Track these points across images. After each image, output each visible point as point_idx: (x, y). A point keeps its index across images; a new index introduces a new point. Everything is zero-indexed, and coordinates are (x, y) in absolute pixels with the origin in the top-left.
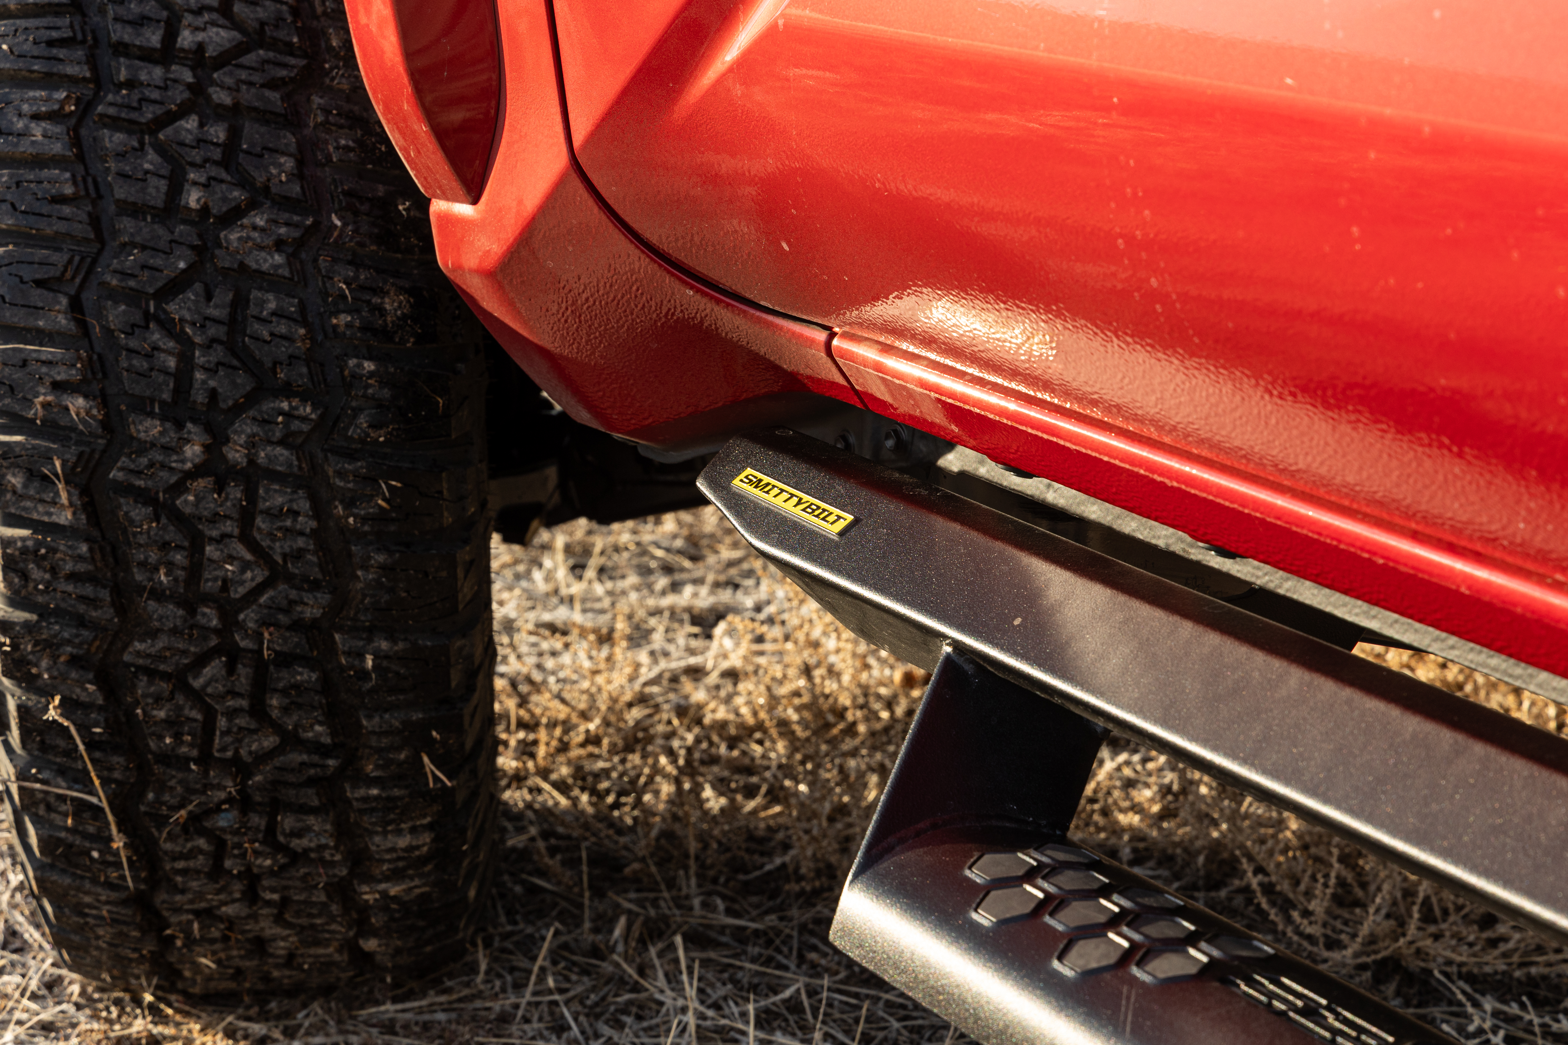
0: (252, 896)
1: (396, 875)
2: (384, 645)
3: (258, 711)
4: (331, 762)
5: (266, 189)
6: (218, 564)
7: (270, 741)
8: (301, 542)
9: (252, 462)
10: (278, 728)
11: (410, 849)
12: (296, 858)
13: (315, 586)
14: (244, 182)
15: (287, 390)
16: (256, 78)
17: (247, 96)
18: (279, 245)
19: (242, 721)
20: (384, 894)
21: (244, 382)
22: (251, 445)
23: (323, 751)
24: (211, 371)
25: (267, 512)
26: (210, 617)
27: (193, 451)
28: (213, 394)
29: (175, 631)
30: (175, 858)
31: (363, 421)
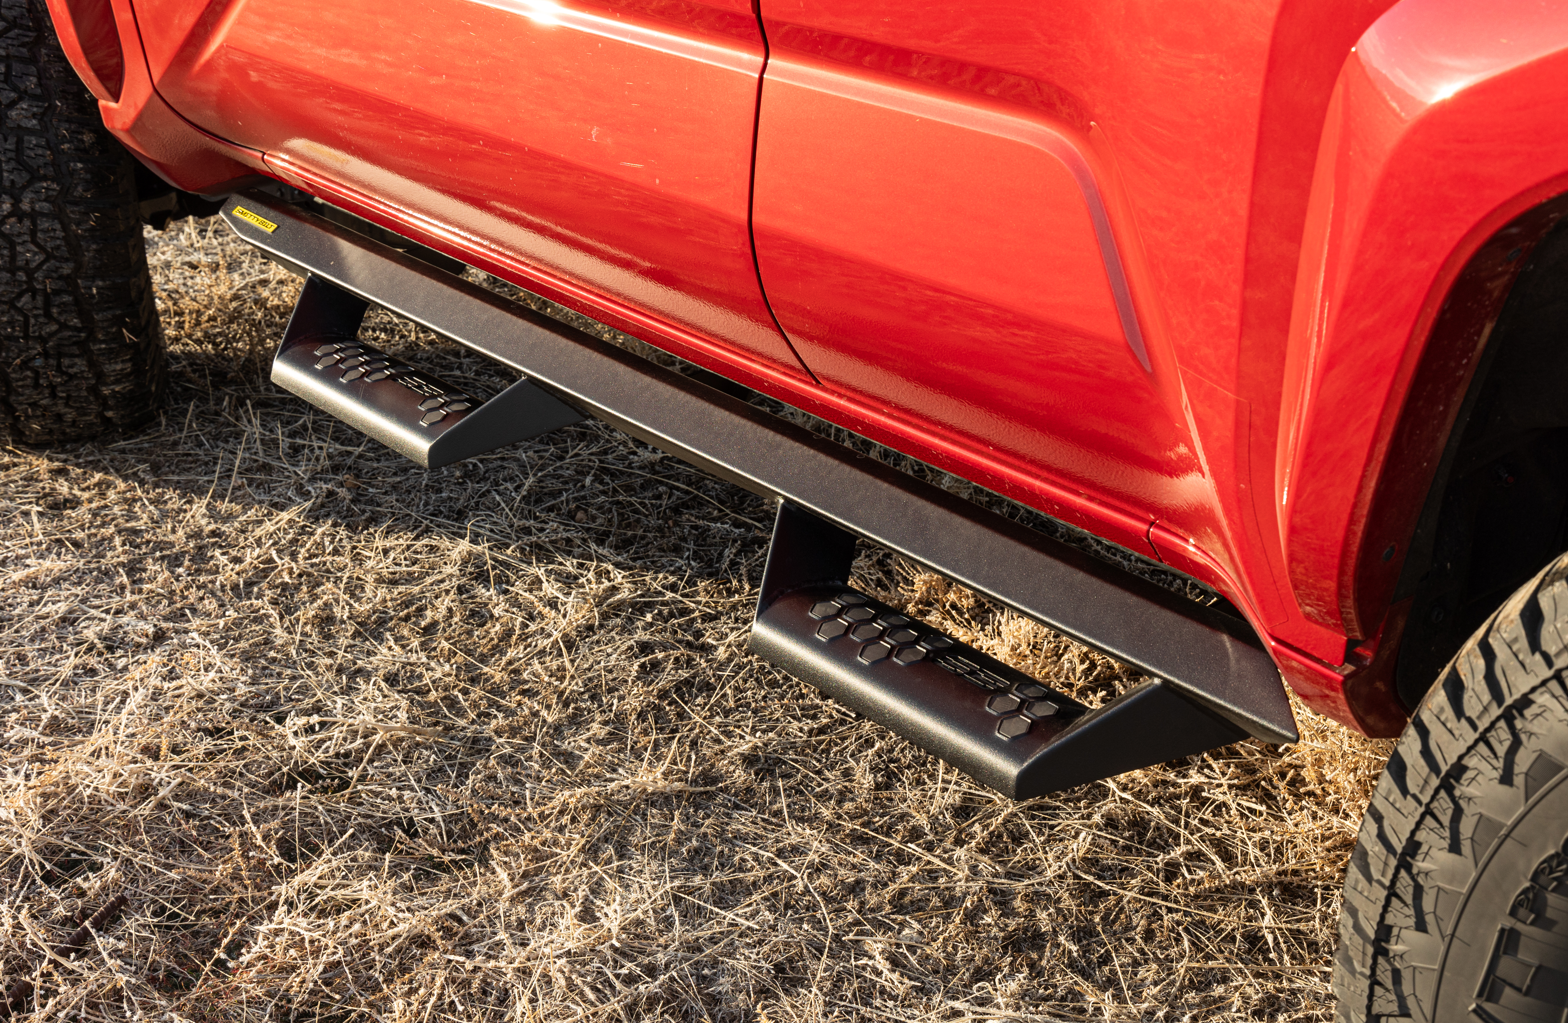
0: (53, 395)
1: (117, 382)
2: (100, 283)
3: (48, 315)
4: (83, 335)
5: (26, 92)
6: (23, 254)
7: (54, 327)
8: (58, 242)
9: (33, 209)
10: (57, 321)
11: (122, 370)
12: (71, 377)
13: (67, 260)
14: (15, 89)
15: (45, 178)
16: (15, 42)
17: (12, 51)
18: (34, 116)
19: (41, 320)
20: (113, 390)
21: (26, 176)
22: (32, 202)
23: (79, 330)
24: (11, 172)
25: (42, 231)
26: (22, 276)
27: (7, 207)
28: (13, 182)
29: (7, 283)
30: (18, 380)
31: (80, 189)
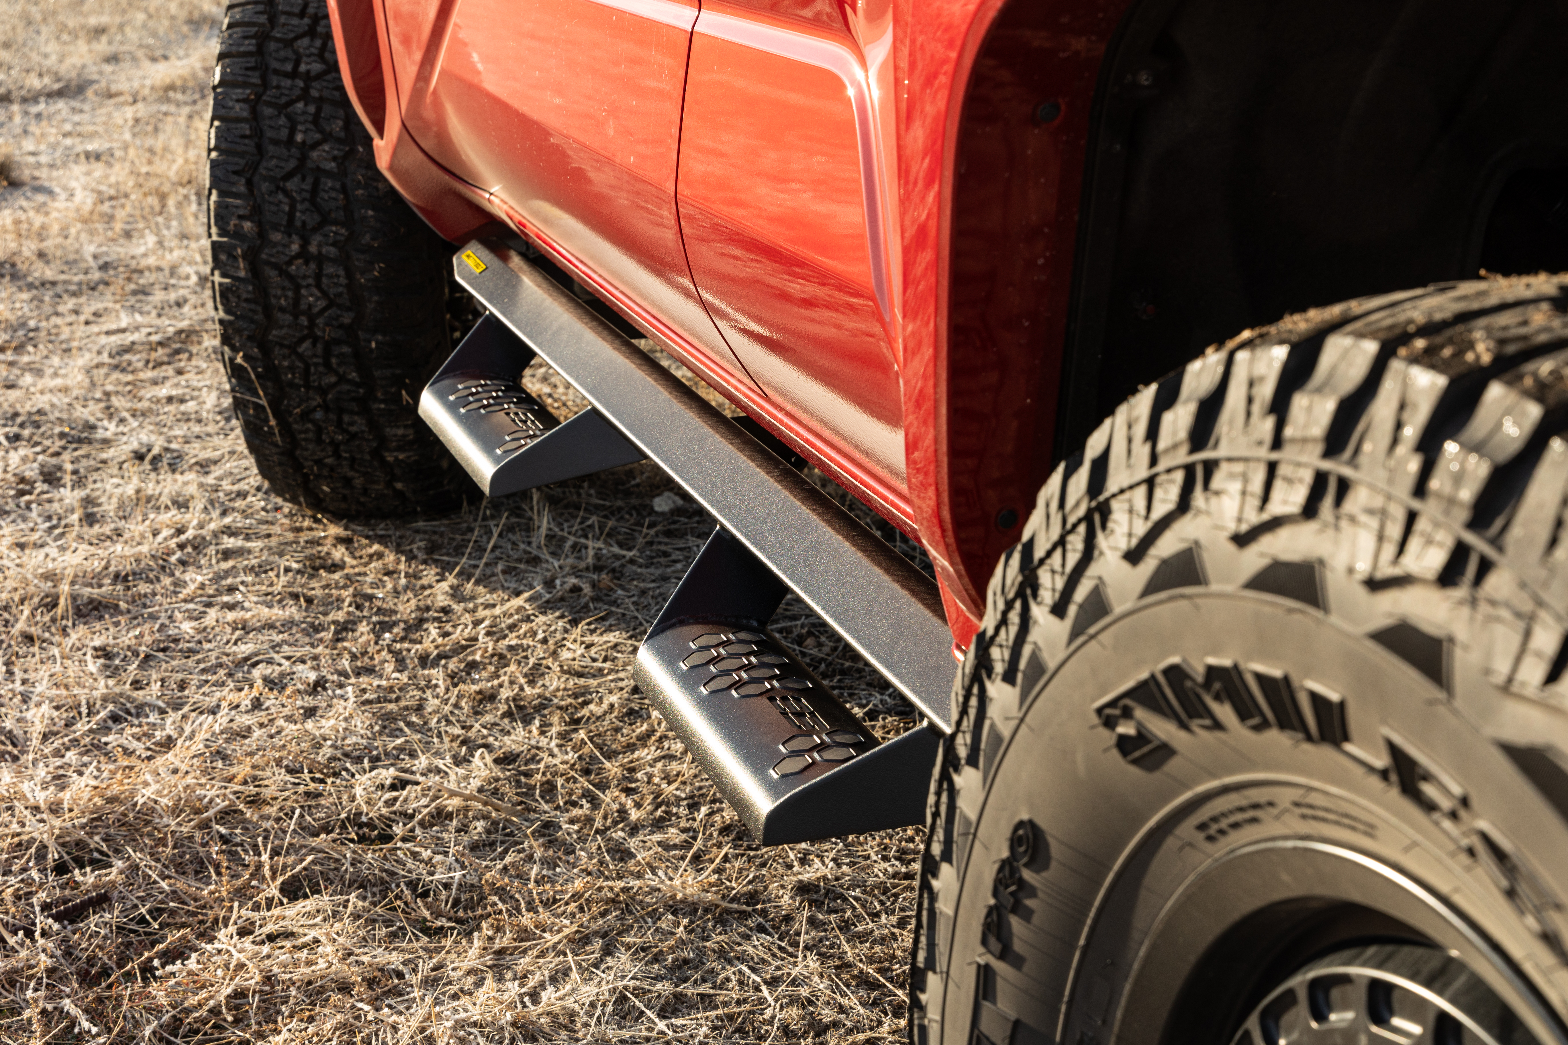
0: (337, 454)
1: (399, 449)
2: (380, 337)
3: (327, 364)
4: (361, 391)
5: (330, 134)
6: (306, 297)
7: (333, 379)
8: (341, 289)
9: (320, 253)
10: (336, 373)
11: (404, 436)
12: (353, 436)
13: (349, 309)
14: (321, 131)
15: (335, 223)
16: (331, 85)
17: (326, 93)
18: (334, 159)
19: (321, 369)
20: (396, 458)
21: (317, 218)
22: (320, 245)
23: (358, 385)
24: (303, 212)
25: (328, 276)
26: (304, 321)
27: (295, 247)
28: (304, 223)
29: (289, 326)
30: (301, 432)
31: (368, 237)
